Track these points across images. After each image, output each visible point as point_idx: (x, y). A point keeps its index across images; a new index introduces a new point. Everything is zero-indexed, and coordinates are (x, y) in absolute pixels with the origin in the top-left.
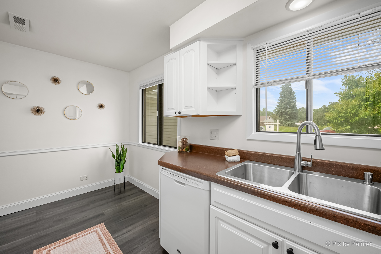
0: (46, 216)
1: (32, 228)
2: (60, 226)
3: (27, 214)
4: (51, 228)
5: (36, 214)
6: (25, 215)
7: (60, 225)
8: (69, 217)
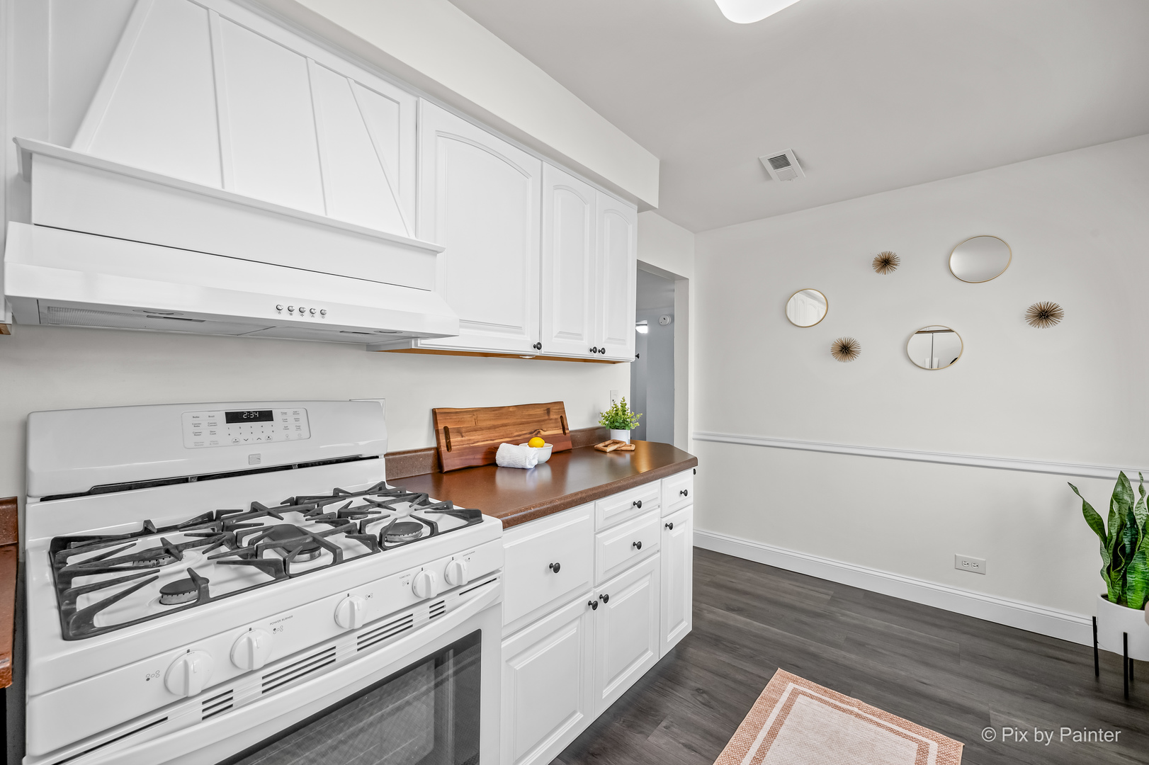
0: (843, 615)
1: (805, 624)
2: (852, 658)
3: (817, 589)
4: (833, 650)
5: (829, 598)
6: (813, 588)
7: (853, 656)
8: (883, 651)
